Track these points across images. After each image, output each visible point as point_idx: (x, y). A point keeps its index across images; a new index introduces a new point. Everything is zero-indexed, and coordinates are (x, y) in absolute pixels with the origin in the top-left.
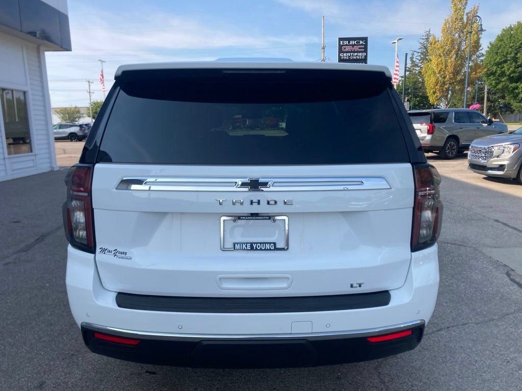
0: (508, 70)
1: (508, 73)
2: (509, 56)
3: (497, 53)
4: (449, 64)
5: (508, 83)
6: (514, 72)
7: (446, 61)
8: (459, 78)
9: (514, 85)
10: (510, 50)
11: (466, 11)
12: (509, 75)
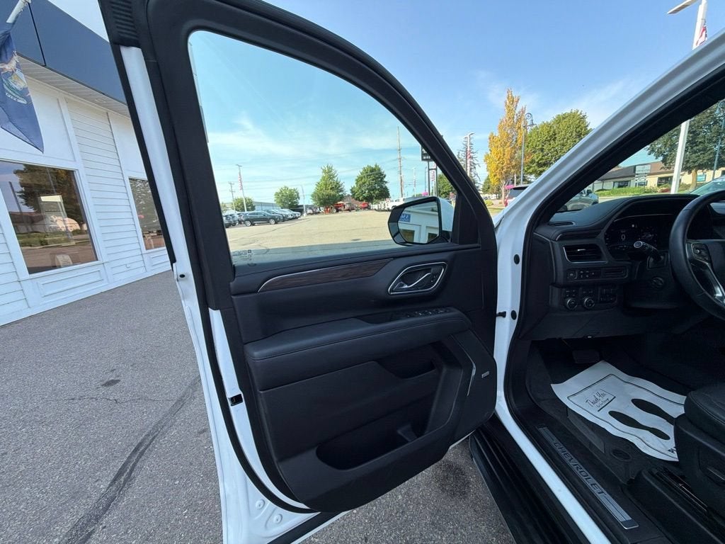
0: (537, 158)
1: (537, 160)
2: (537, 148)
3: (528, 147)
4: (506, 153)
5: (536, 168)
6: (541, 159)
7: (504, 150)
8: (514, 163)
9: (541, 169)
10: (538, 143)
11: (517, 112)
12: (538, 162)
